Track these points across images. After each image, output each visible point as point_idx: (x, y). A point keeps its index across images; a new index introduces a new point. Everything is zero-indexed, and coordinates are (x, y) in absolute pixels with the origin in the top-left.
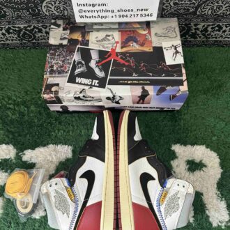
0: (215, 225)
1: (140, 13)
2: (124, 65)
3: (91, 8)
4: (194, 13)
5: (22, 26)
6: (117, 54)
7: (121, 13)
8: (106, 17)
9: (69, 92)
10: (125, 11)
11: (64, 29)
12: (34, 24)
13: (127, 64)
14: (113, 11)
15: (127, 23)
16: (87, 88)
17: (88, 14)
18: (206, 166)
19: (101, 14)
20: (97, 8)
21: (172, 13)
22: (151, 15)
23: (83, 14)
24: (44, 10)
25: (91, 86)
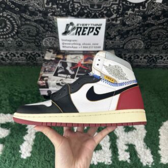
0: (144, 164)
1: (94, 46)
2: (85, 69)
3: (69, 42)
4: (123, 48)
5: (29, 52)
6: (82, 64)
7: (84, 46)
8: (76, 48)
9: (54, 80)
10: (87, 44)
11: (53, 53)
12: (37, 51)
13: (87, 69)
14: (80, 44)
15: (87, 51)
16: (64, 79)
17: (67, 46)
18: (136, 129)
19: (74, 46)
20: (72, 42)
21: (111, 48)
22: (100, 47)
23: (65, 45)
24: (44, 43)
25: (67, 78)
